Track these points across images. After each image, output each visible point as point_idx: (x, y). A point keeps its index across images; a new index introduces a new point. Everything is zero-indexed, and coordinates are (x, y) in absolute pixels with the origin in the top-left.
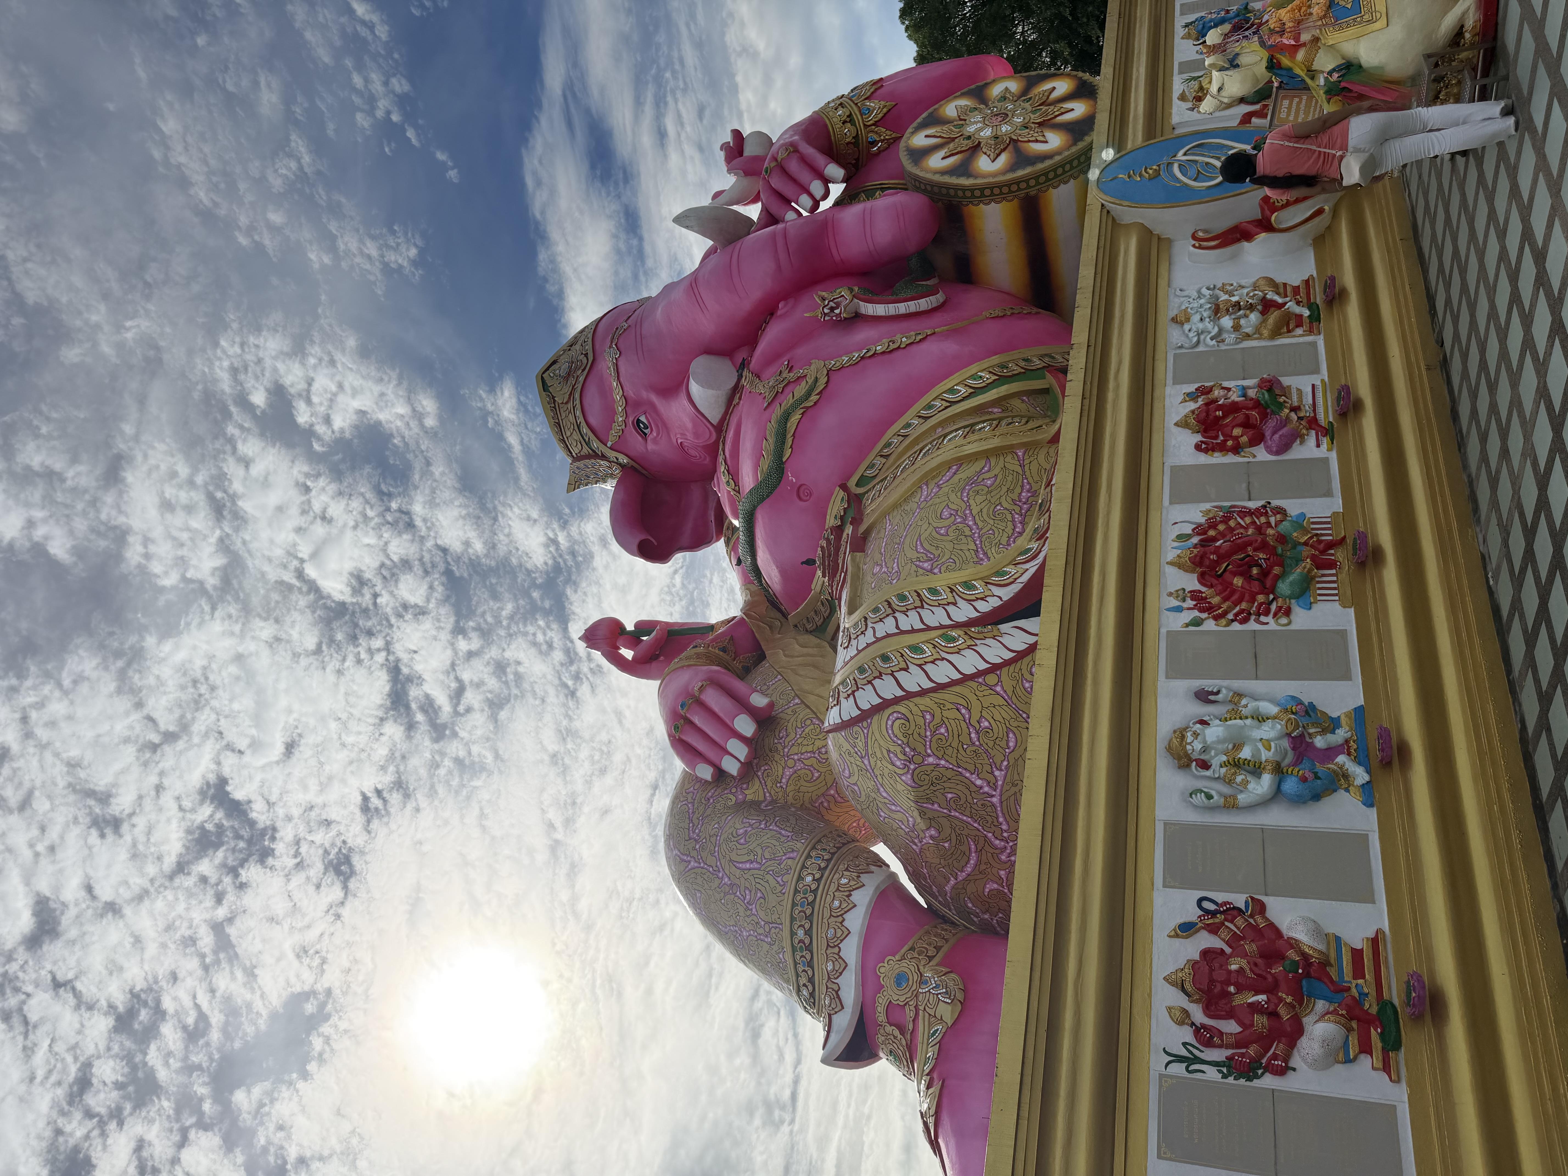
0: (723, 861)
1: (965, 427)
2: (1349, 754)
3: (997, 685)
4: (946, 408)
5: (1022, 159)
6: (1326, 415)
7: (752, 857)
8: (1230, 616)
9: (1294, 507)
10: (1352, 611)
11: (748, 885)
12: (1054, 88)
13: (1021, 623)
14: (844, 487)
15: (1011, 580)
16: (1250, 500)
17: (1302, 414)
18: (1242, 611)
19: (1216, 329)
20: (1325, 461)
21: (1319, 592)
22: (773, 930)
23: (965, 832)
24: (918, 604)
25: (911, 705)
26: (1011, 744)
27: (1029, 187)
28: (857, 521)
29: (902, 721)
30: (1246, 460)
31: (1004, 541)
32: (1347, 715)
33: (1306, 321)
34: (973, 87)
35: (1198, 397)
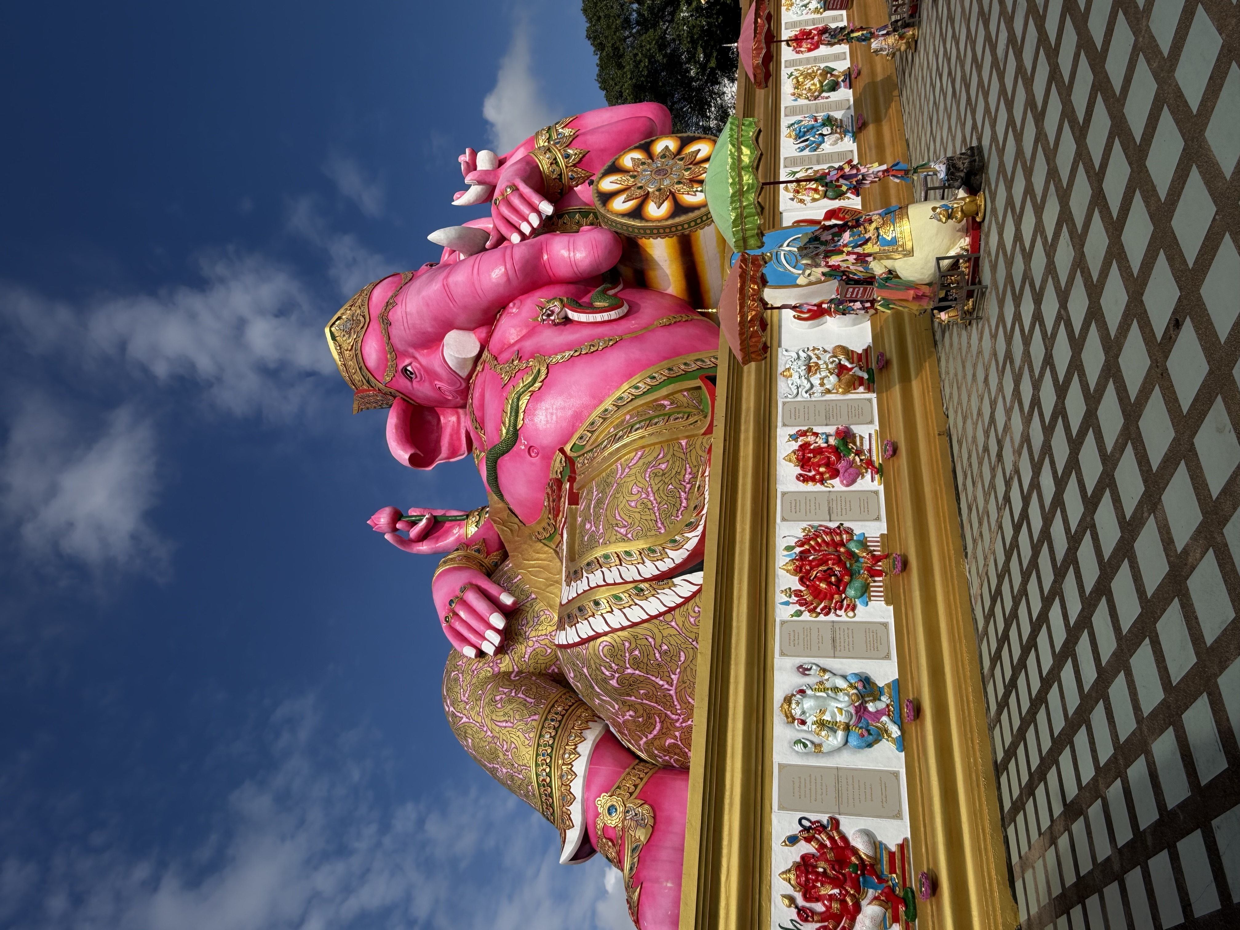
0: (486, 720)
1: (645, 420)
2: (889, 715)
3: (672, 621)
4: (632, 400)
5: (679, 209)
6: (877, 458)
7: (506, 718)
8: (818, 610)
9: (858, 528)
10: (891, 608)
11: (505, 738)
12: (699, 150)
13: (687, 577)
14: (562, 451)
15: (680, 546)
16: (830, 521)
17: (863, 457)
18: (825, 607)
19: (809, 385)
20: (876, 493)
21: (872, 594)
22: (524, 771)
23: (653, 712)
24: (618, 562)
25: (615, 636)
26: (682, 659)
27: (683, 229)
28: (572, 480)
29: (610, 647)
30: (828, 489)
31: (674, 513)
32: (888, 685)
33: (866, 382)
34: (643, 142)
35: (797, 438)
